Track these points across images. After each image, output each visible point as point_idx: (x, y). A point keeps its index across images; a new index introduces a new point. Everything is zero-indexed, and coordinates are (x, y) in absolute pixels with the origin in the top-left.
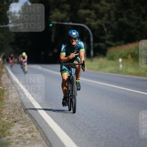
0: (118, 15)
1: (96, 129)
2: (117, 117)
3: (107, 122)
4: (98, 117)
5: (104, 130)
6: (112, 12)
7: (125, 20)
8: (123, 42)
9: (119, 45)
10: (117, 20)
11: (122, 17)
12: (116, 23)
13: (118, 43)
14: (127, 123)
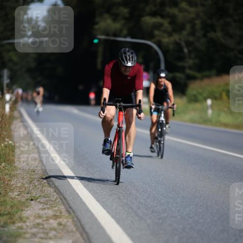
0: (208, 28)
1: (166, 215)
2: (201, 196)
3: (184, 204)
4: (170, 196)
5: (179, 217)
6: (198, 22)
7: (218, 35)
8: (214, 72)
9: (208, 77)
10: (205, 36)
11: (215, 31)
12: (203, 40)
13: (207, 73)
14: (217, 207)
